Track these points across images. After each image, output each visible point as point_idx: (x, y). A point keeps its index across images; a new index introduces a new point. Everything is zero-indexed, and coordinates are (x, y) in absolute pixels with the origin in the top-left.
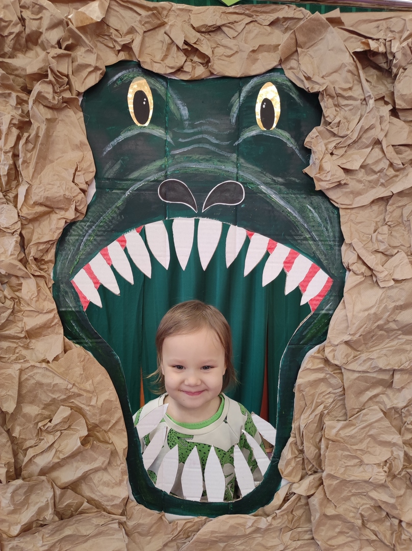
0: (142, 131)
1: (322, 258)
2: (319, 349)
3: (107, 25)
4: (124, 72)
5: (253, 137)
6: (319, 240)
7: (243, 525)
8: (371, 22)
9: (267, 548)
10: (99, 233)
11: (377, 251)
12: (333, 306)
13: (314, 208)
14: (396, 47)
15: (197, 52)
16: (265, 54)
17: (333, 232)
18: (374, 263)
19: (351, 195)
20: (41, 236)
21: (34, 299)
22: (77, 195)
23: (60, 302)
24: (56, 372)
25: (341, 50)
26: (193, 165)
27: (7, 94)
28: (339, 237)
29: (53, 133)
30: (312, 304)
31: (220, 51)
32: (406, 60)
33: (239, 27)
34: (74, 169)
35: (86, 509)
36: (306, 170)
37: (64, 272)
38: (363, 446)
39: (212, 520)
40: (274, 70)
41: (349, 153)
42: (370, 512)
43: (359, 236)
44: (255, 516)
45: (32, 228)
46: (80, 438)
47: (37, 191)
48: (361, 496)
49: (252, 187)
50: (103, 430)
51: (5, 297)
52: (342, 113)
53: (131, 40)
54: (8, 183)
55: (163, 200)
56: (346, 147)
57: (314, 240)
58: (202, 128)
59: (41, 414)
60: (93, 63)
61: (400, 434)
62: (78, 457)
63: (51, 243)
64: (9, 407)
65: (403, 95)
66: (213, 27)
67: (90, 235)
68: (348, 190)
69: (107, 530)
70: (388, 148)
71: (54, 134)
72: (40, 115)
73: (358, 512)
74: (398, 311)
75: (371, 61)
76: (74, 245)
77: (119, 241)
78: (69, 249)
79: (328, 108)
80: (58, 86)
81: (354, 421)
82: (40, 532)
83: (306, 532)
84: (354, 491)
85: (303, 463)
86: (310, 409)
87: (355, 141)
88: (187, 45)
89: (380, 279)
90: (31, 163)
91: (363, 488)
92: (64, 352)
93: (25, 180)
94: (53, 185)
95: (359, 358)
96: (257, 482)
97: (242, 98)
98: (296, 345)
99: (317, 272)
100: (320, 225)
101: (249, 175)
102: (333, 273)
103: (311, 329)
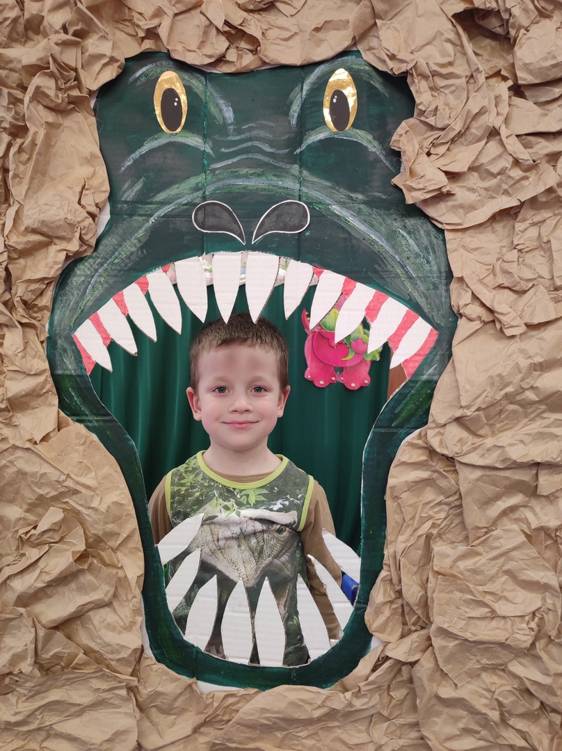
0: (172, 140)
1: (422, 302)
2: (419, 434)
3: (129, 8)
4: (148, 67)
5: (321, 141)
6: (418, 277)
7: (309, 703)
10: (113, 273)
11: (501, 287)
12: (438, 369)
13: (409, 233)
15: (244, 36)
16: (334, 33)
17: (437, 264)
18: (496, 302)
19: (461, 211)
21: (19, 355)
22: (83, 221)
23: (55, 362)
24: (45, 456)
25: (435, 14)
26: (240, 182)
28: (446, 272)
29: (56, 143)
30: (407, 367)
31: (274, 33)
32: (529, 18)
33: (299, 3)
34: (81, 187)
35: (81, 664)
36: (396, 180)
37: (63, 323)
38: (495, 587)
41: (453, 151)
42: (513, 698)
43: (475, 268)
45: (24, 264)
46: (73, 553)
47: (29, 213)
48: (497, 671)
49: (319, 208)
50: (110, 547)
52: (442, 97)
53: (157, 24)
55: (199, 229)
56: (448, 142)
57: (410, 278)
58: (252, 134)
59: (24, 519)
60: (108, 52)
61: (556, 571)
62: (73, 585)
63: (46, 282)
65: (527, 64)
66: (263, 3)
68: (455, 204)
69: (111, 698)
70: (510, 138)
72: (37, 118)
73: (492, 697)
74: (537, 373)
75: (480, 27)
76: (78, 288)
77: (138, 283)
79: (421, 93)
80: (63, 81)
81: (480, 549)
82: (15, 693)
83: (413, 726)
84: (484, 661)
85: (403, 611)
86: (410, 527)
87: (461, 133)
88: (230, 27)
89: (505, 323)
90: (25, 179)
91: (498, 657)
92: (57, 429)
93: (16, 199)
94: (51, 205)
95: (480, 445)
96: (333, 640)
97: (304, 93)
98: (385, 427)
99: (414, 322)
100: (417, 256)
101: (316, 192)
102: (439, 322)
103: (407, 404)
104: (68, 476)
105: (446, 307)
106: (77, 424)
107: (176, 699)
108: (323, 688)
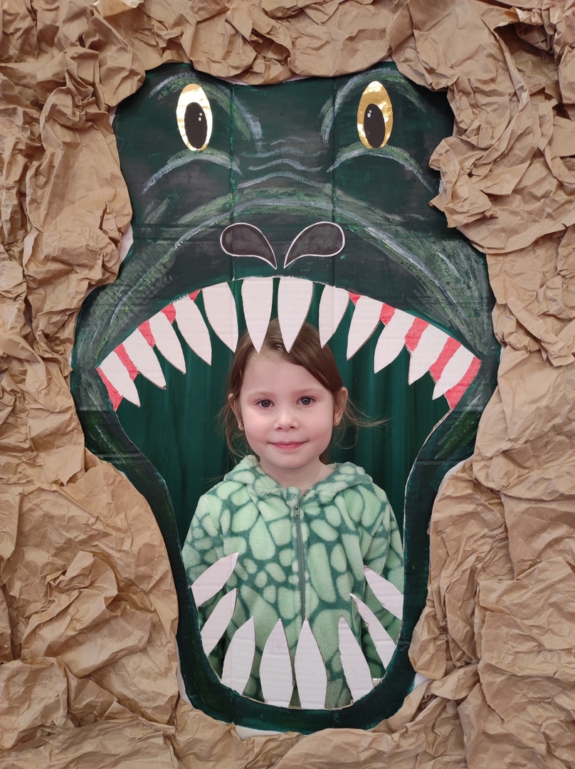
0: (196, 157)
1: (464, 329)
2: (464, 466)
3: (148, 16)
4: (171, 79)
5: (355, 158)
6: (459, 303)
7: (355, 746)
10: (137, 302)
11: (546, 315)
12: (482, 400)
13: (449, 257)
14: (557, 16)
15: (273, 46)
16: (368, 42)
17: (479, 289)
18: (543, 331)
19: (503, 235)
20: (55, 304)
21: (43, 392)
22: (105, 247)
23: (80, 398)
24: (73, 498)
25: (477, 27)
26: (270, 203)
27: (11, 111)
28: (488, 298)
29: (74, 164)
30: (450, 398)
31: (304, 42)
33: (330, 9)
34: (102, 211)
35: (116, 713)
36: (434, 202)
37: (87, 356)
38: (541, 620)
39: (305, 738)
40: (381, 64)
41: (497, 171)
42: (559, 731)
43: (519, 294)
44: (373, 732)
45: (44, 294)
46: (106, 599)
47: (49, 240)
48: (543, 704)
49: (354, 230)
50: (142, 590)
51: (4, 390)
52: (483, 115)
53: (179, 34)
54: (12, 232)
55: (228, 253)
56: (490, 163)
57: (451, 304)
58: (282, 150)
59: (51, 564)
60: (128, 66)
62: (105, 631)
63: (68, 313)
64: (4, 549)
65: (572, 83)
66: (293, 10)
67: (124, 305)
69: (147, 748)
70: (554, 161)
71: (76, 165)
72: (55, 137)
73: (539, 731)
75: (522, 41)
76: (101, 318)
77: (165, 312)
78: (95, 324)
79: (462, 110)
80: (80, 98)
81: (525, 582)
82: (48, 746)
83: (458, 762)
84: (531, 695)
85: (448, 648)
86: (454, 561)
87: (504, 154)
88: (257, 36)
89: (553, 354)
90: (42, 204)
91: (545, 691)
92: (84, 470)
93: (34, 225)
94: (71, 232)
95: (526, 478)
96: (376, 679)
97: (337, 106)
98: (428, 460)
99: (456, 350)
100: (457, 281)
101: (351, 213)
102: (481, 350)
103: (450, 436)
104: (97, 518)
105: (488, 334)
106: (105, 462)
107: (214, 746)
108: (365, 729)
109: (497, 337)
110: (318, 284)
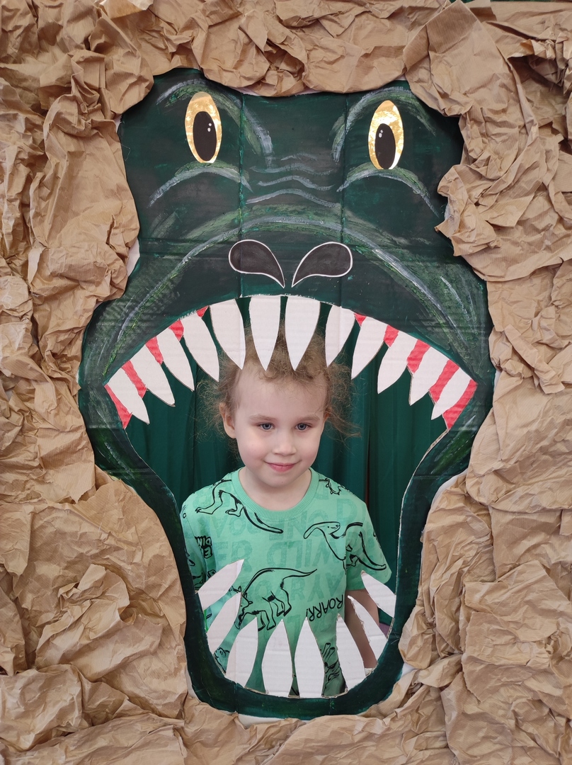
0: (206, 170)
1: (462, 352)
2: (457, 481)
3: (156, 16)
4: (180, 85)
5: (365, 179)
6: (458, 327)
7: (350, 730)
8: (533, 16)
9: (382, 762)
10: (145, 318)
11: (539, 343)
12: (476, 420)
13: (451, 282)
14: (570, 51)
15: (286, 57)
16: (383, 59)
17: (478, 315)
18: (536, 360)
19: (504, 264)
20: (61, 321)
21: (52, 412)
22: (113, 263)
23: (89, 416)
24: (84, 515)
25: (492, 55)
26: (279, 220)
27: (11, 116)
28: (486, 323)
29: (78, 173)
30: (448, 418)
31: (318, 54)
33: (346, 21)
34: (109, 226)
35: (128, 710)
36: (440, 227)
37: (94, 372)
38: (517, 617)
39: (305, 724)
40: (395, 83)
41: (501, 202)
42: (527, 708)
43: (515, 322)
44: (366, 716)
45: (49, 310)
46: (119, 609)
47: (55, 257)
48: (514, 686)
49: (362, 252)
50: (151, 598)
51: (11, 409)
52: (492, 145)
53: (190, 39)
54: (13, 245)
55: (236, 270)
56: (497, 194)
57: (451, 327)
58: (292, 167)
59: (63, 576)
60: (136, 72)
61: (569, 599)
62: (116, 637)
63: (76, 331)
64: (17, 566)
66: (308, 20)
67: (131, 321)
68: (499, 256)
69: (157, 739)
70: (557, 196)
71: (79, 175)
72: (59, 145)
73: (509, 708)
74: (569, 427)
75: (533, 71)
76: (108, 335)
77: (173, 329)
78: (102, 341)
79: (472, 139)
80: (85, 104)
81: (505, 582)
82: (62, 744)
83: (437, 737)
84: (504, 679)
85: (434, 641)
86: (443, 565)
87: (510, 186)
88: (270, 45)
89: (545, 382)
90: (47, 217)
91: (517, 676)
92: (95, 488)
93: (38, 239)
94: (78, 248)
95: (514, 493)
96: (369, 669)
97: (349, 124)
98: (425, 475)
99: (454, 372)
100: (458, 305)
102: (478, 373)
103: (446, 453)
104: (110, 534)
105: (485, 358)
106: (114, 478)
107: (219, 735)
109: (492, 361)
110: (325, 304)
